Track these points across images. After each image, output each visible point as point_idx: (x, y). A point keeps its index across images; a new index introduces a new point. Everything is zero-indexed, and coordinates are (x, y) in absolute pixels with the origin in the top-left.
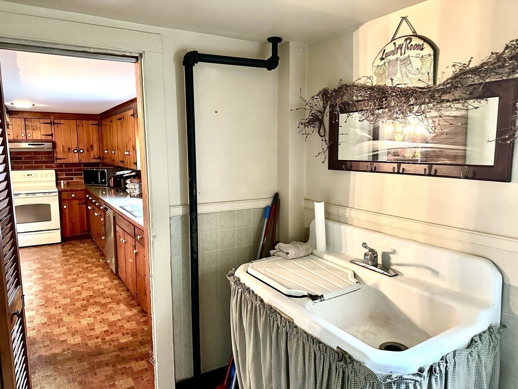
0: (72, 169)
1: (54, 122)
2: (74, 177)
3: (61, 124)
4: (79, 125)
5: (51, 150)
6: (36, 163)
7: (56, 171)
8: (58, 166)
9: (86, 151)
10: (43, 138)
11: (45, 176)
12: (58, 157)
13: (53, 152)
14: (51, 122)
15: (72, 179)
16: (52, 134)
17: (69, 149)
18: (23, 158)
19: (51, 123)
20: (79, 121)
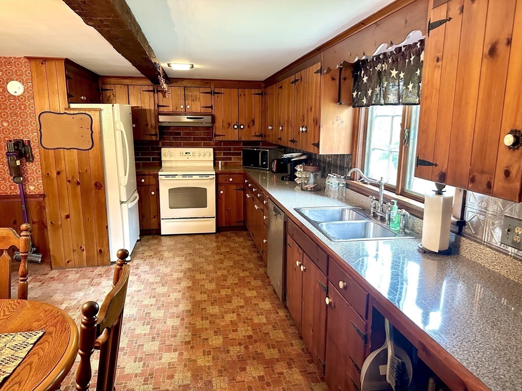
0: (231, 148)
1: (214, 91)
2: (232, 157)
3: (221, 93)
4: (240, 95)
5: (210, 125)
6: (195, 139)
7: (214, 150)
8: (216, 144)
9: (246, 126)
10: (203, 110)
11: (203, 155)
12: (217, 134)
13: (212, 127)
14: (211, 91)
15: (230, 159)
16: (212, 106)
17: (229, 125)
18: (181, 133)
19: (211, 93)
20: (241, 89)
